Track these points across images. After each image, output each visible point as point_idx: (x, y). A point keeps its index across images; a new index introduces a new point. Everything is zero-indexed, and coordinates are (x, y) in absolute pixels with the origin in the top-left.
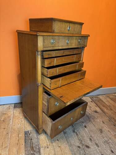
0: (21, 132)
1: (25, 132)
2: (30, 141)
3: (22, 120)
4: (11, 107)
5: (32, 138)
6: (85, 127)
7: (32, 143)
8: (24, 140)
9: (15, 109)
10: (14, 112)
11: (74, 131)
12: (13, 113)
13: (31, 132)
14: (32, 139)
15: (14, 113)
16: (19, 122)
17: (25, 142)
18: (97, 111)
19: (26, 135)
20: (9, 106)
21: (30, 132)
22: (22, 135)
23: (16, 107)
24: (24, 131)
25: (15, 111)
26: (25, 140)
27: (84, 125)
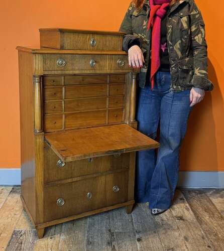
0: (8, 231)
1: (14, 231)
2: (17, 246)
3: (17, 213)
4: (5, 191)
5: (23, 242)
6: (139, 240)
7: (19, 248)
8: (7, 243)
9: (11, 195)
10: (7, 199)
11: (109, 243)
12: (4, 200)
13: (25, 233)
14: (21, 243)
15: (7, 201)
16: (9, 216)
17: (8, 246)
18: (184, 218)
19: (14, 236)
20: (2, 189)
21: (23, 232)
22: (7, 235)
23: (14, 192)
24: (13, 229)
25: (9, 198)
26: (9, 243)
27: (137, 236)
